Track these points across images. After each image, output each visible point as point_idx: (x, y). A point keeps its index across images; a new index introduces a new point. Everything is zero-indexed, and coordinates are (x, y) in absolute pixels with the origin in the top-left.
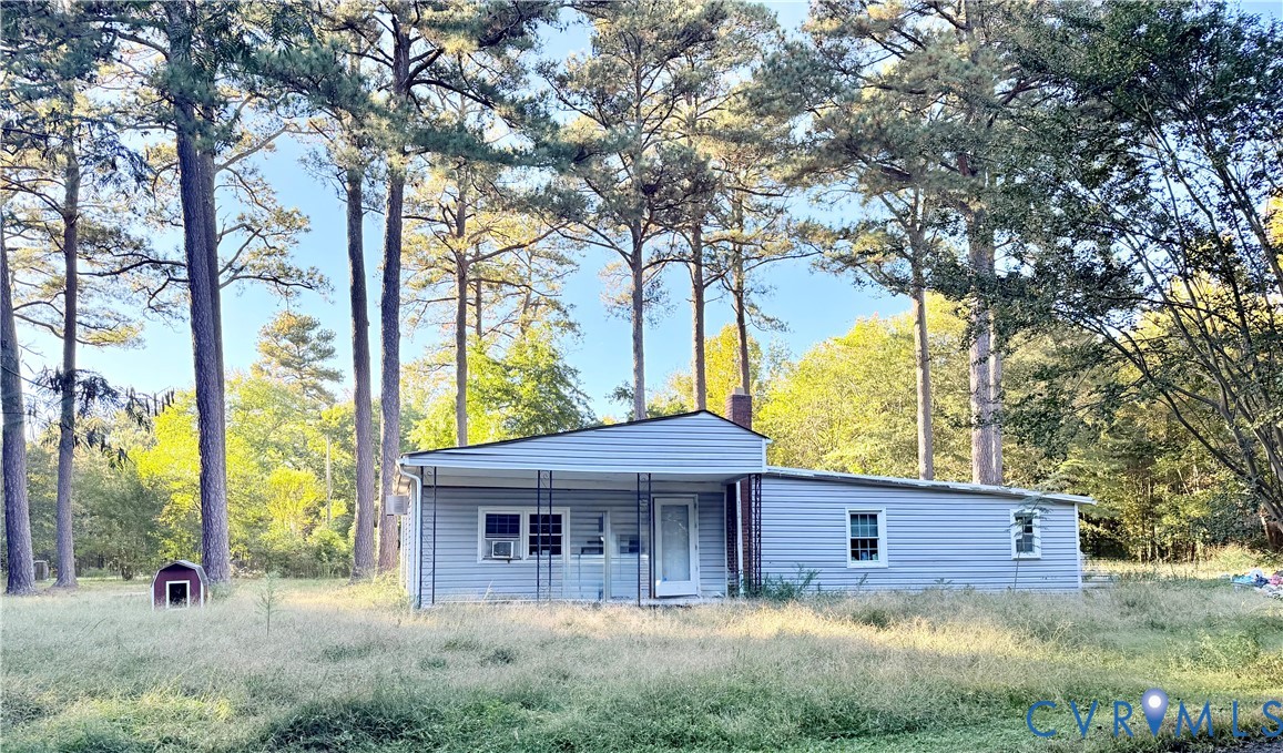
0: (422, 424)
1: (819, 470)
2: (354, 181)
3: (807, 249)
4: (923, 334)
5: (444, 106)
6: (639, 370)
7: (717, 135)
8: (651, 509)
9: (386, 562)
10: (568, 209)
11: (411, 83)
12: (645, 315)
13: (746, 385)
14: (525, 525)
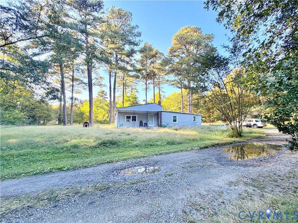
0: (118, 104)
1: (169, 111)
2: (110, 73)
3: (167, 83)
4: (182, 94)
5: (122, 64)
6: (146, 98)
7: (156, 69)
8: (148, 115)
9: (113, 122)
10: (138, 77)
11: (118, 61)
12: (147, 91)
13: (160, 100)
14: (131, 117)
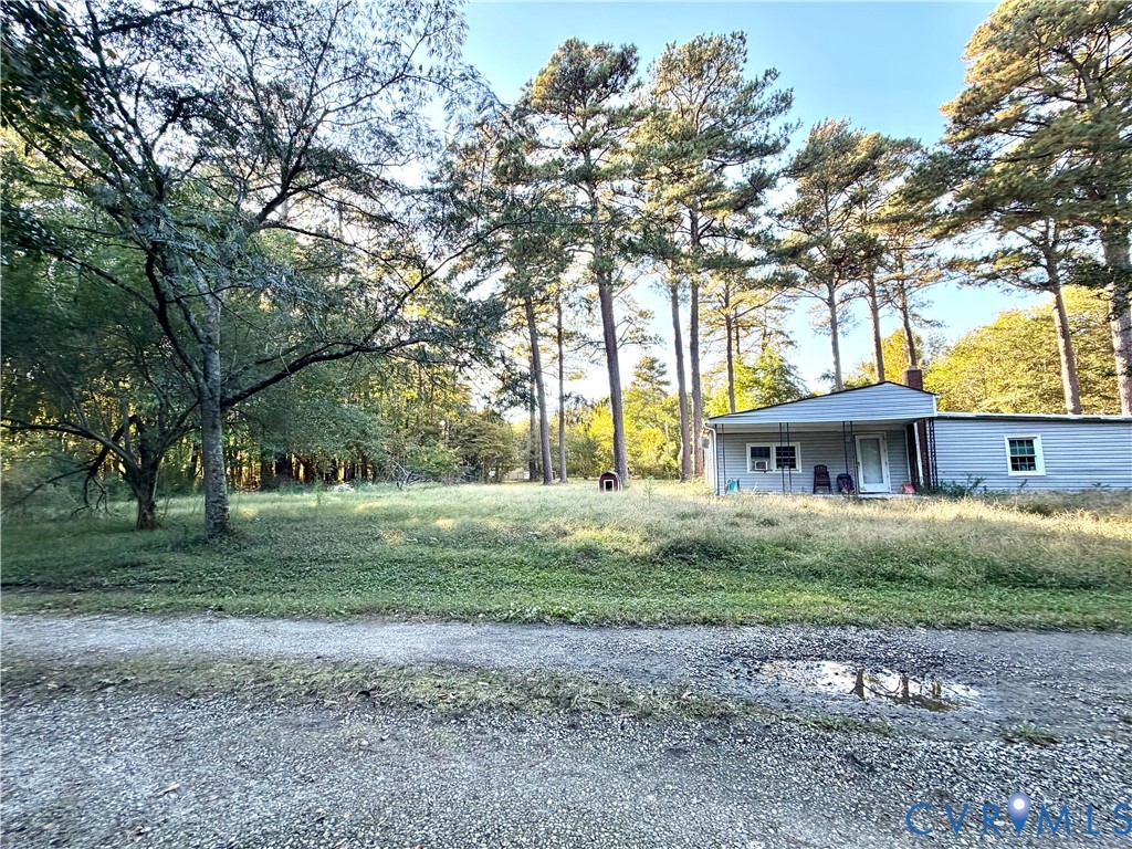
6: (837, 363)
7: (882, 222)
8: (853, 441)
9: (698, 473)
10: (788, 281)
11: (699, 238)
12: (839, 330)
14: (773, 452)
